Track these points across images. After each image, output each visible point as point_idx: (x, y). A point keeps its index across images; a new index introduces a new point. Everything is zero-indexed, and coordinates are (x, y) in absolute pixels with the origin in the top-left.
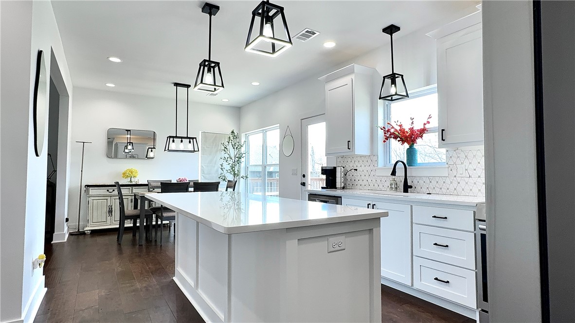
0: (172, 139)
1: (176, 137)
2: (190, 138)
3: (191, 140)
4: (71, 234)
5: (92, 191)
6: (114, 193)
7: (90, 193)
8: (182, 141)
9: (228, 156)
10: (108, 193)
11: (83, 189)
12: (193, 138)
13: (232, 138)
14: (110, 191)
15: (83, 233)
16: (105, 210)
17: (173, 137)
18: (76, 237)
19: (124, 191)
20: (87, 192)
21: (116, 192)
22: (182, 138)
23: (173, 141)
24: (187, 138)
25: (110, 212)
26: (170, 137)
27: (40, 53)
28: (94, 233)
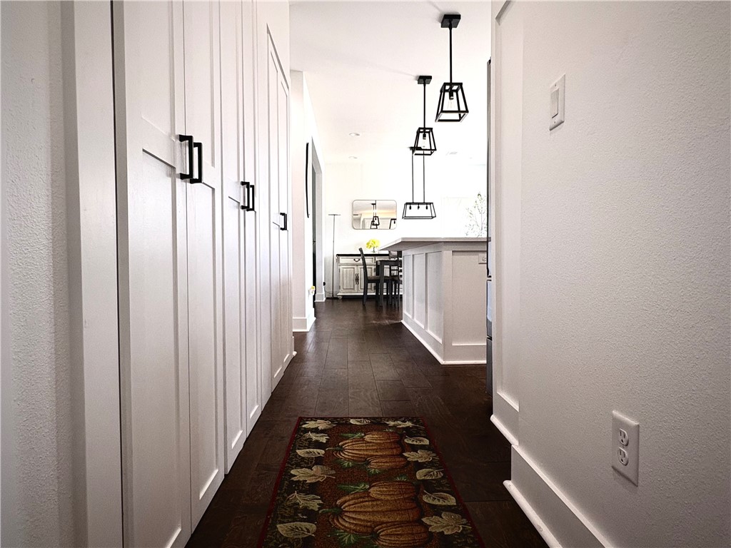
0: (408, 206)
1: (413, 203)
2: (427, 204)
3: (429, 206)
4: (327, 298)
5: (343, 260)
6: (359, 262)
7: (341, 262)
8: (419, 207)
9: (475, 223)
10: (354, 262)
11: (335, 258)
12: (430, 204)
13: (478, 202)
14: (357, 260)
15: (337, 298)
16: (353, 277)
17: (410, 204)
18: (331, 300)
19: (368, 260)
20: (338, 260)
21: (361, 261)
22: (419, 204)
23: (410, 208)
24: (424, 203)
25: (357, 279)
26: (407, 204)
27: (307, 145)
28: (345, 298)
